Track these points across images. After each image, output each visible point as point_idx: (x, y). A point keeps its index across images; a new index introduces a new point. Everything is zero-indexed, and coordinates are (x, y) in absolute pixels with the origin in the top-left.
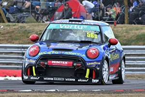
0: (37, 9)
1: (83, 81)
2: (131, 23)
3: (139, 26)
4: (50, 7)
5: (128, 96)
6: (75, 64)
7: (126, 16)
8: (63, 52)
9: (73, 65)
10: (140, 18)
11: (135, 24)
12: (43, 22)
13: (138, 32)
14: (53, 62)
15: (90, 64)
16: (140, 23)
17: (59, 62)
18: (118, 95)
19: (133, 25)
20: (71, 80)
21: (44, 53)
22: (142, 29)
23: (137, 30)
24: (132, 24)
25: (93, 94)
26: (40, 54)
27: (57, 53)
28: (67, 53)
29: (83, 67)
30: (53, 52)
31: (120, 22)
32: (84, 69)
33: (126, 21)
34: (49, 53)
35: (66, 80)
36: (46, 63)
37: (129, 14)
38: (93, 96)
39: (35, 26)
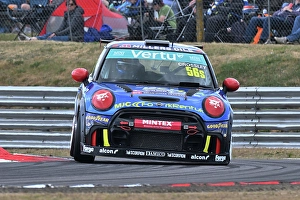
0: (11, 11)
1: (201, 158)
2: (209, 39)
3: (227, 45)
4: (37, 7)
5: (199, 197)
6: (186, 127)
7: (200, 24)
8: (162, 104)
9: (182, 127)
10: (229, 29)
11: (218, 41)
12: (23, 38)
13: (224, 59)
14: (144, 122)
15: (211, 126)
16: (229, 39)
17: (155, 123)
18: (179, 196)
19: (214, 43)
20: (177, 155)
21: (126, 105)
22: (232, 52)
23: (223, 54)
24: (211, 41)
25: (126, 194)
26: (117, 106)
27: (150, 104)
28: (169, 105)
29: (201, 132)
30: (144, 103)
31: (187, 36)
32: (202, 135)
33: (199, 35)
34: (136, 105)
35: (170, 155)
36: (131, 124)
37: (205, 20)
38: (125, 197)
39: (8, 46)
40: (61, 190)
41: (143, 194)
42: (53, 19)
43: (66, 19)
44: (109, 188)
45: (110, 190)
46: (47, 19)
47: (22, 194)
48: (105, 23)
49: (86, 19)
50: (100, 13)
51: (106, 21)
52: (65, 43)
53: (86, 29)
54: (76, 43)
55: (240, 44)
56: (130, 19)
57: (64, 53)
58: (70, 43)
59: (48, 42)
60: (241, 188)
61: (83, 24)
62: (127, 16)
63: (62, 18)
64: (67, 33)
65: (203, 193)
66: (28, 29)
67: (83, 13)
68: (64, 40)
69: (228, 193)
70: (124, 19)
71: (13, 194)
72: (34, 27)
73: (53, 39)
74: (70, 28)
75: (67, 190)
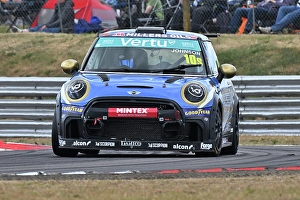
40: (54, 177)
41: (133, 181)
42: (44, 12)
43: (57, 11)
44: (100, 175)
45: (101, 177)
46: (38, 12)
47: (16, 182)
48: (95, 15)
49: (76, 11)
50: (90, 6)
51: (96, 13)
52: (56, 35)
53: (76, 21)
54: (66, 35)
55: (226, 35)
56: (118, 11)
57: (54, 45)
58: (60, 34)
59: (39, 33)
60: (228, 174)
61: (73, 16)
62: (115, 8)
63: (53, 11)
64: (58, 25)
65: (191, 179)
66: (19, 22)
67: (73, 5)
68: (54, 32)
69: (215, 178)
70: (112, 11)
71: (7, 182)
72: (26, 20)
73: (44, 30)
74: (60, 20)
75: (59, 177)
